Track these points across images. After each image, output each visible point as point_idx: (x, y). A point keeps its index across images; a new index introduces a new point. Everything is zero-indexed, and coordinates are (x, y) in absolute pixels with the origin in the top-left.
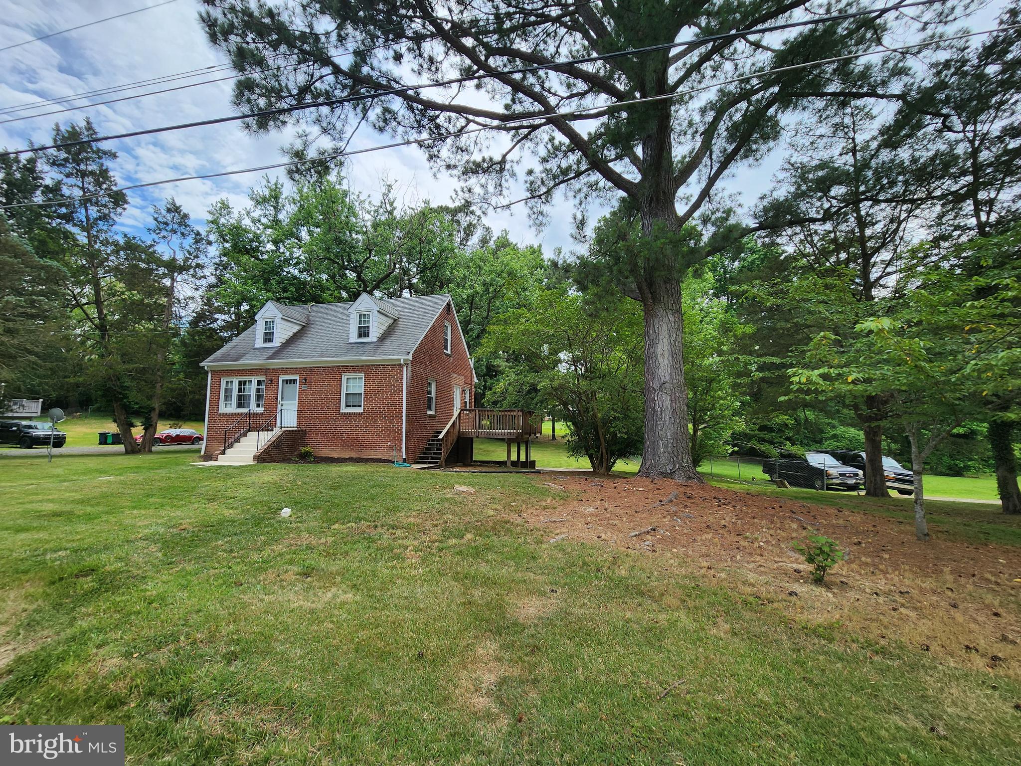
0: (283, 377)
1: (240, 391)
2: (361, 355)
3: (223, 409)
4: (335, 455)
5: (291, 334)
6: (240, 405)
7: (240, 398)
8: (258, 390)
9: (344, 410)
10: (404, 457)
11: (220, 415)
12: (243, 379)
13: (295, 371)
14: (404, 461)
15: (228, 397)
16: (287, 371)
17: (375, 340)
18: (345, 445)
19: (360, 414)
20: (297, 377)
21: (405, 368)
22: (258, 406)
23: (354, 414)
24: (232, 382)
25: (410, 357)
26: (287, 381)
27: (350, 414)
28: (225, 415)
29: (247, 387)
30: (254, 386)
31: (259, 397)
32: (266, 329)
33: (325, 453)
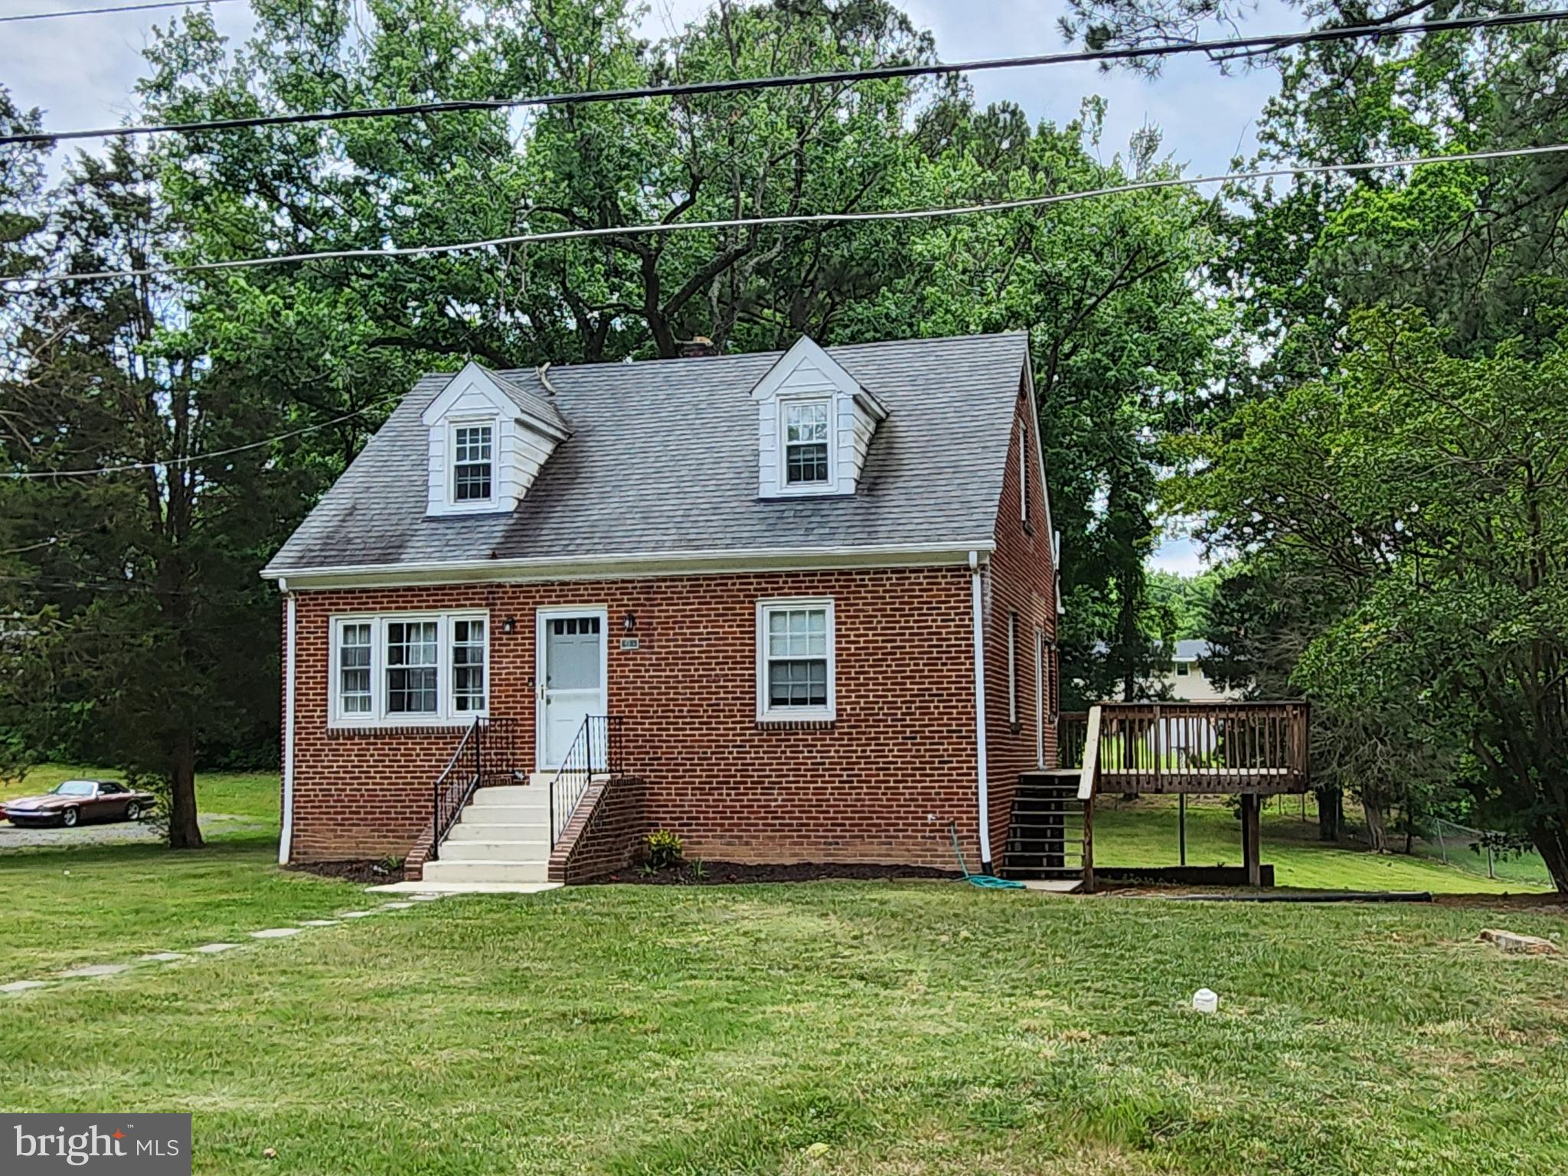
0: (546, 614)
1: (396, 655)
2: (822, 539)
3: (340, 718)
4: (747, 857)
5: (534, 470)
6: (397, 703)
7: (398, 680)
8: (460, 654)
9: (766, 714)
10: (987, 857)
11: (335, 735)
12: (404, 618)
13: (594, 591)
14: (987, 869)
15: (356, 677)
16: (565, 592)
17: (850, 488)
18: (781, 827)
19: (826, 728)
20: (599, 611)
21: (976, 579)
22: (462, 704)
23: (808, 727)
24: (366, 628)
25: (991, 545)
26: (558, 626)
27: (790, 728)
28: (351, 735)
29: (418, 643)
30: (446, 641)
31: (463, 677)
32: (461, 454)
33: (712, 850)
